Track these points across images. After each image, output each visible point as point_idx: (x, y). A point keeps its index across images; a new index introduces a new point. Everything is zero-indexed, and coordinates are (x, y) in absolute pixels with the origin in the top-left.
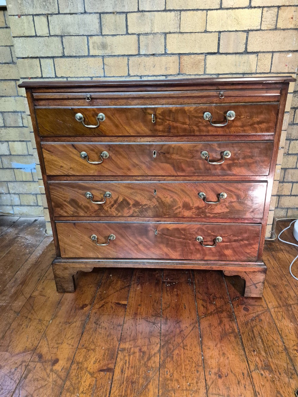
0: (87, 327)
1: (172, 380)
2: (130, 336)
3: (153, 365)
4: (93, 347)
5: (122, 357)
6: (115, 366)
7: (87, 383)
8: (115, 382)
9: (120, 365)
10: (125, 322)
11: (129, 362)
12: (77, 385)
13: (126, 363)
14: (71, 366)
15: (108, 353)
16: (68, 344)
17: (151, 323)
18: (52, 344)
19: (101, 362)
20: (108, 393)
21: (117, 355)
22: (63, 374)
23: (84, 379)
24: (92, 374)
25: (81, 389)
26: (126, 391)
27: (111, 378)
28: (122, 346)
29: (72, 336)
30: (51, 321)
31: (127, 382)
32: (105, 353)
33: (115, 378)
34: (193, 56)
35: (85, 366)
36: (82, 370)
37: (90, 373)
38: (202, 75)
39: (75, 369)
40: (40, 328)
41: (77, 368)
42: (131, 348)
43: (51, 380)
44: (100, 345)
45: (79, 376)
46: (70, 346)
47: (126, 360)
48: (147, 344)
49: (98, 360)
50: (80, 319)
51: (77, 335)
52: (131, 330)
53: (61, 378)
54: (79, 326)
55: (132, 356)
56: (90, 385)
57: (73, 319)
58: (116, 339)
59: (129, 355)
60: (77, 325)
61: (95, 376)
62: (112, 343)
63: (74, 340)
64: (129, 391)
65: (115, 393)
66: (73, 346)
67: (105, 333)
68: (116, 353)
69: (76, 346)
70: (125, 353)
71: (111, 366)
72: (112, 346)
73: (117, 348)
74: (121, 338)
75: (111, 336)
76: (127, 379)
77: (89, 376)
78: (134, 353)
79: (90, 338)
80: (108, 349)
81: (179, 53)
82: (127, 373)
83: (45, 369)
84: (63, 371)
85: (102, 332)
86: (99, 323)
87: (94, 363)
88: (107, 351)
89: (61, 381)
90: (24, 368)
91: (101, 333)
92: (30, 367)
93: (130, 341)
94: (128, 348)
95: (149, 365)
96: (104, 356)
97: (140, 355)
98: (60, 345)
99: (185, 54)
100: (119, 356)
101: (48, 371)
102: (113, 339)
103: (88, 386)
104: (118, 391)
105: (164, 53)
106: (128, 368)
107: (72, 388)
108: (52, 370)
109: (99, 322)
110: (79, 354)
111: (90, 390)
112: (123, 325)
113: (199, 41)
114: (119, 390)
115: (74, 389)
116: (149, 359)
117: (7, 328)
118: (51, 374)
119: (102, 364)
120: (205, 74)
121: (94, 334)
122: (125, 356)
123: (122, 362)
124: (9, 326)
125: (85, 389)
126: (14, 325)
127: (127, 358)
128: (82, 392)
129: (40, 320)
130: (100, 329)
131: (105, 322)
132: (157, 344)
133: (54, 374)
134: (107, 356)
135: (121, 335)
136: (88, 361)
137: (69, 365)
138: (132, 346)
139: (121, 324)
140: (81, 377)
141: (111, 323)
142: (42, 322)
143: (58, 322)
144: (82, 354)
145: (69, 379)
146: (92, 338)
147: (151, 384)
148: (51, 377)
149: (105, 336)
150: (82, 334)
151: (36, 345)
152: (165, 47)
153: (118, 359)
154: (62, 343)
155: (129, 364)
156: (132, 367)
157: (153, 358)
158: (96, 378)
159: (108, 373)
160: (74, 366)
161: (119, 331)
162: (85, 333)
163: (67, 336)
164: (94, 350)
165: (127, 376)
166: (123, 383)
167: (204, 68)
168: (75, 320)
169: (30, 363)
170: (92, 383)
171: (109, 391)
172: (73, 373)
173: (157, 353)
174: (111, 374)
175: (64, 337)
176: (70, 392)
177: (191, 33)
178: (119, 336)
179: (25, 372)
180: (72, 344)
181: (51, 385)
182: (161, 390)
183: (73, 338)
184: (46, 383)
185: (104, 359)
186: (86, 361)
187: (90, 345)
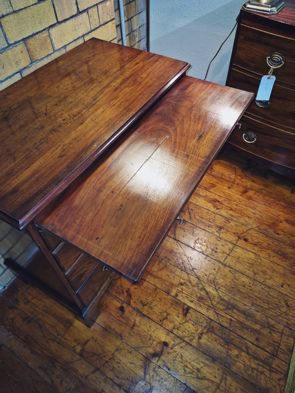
0: (145, 313)
1: (208, 277)
2: (168, 286)
3: (196, 282)
4: (165, 314)
5: (182, 298)
6: (186, 305)
7: (191, 326)
8: (197, 309)
9: (187, 301)
10: (155, 285)
11: (187, 295)
12: (190, 334)
13: (187, 297)
14: (174, 334)
15: (175, 306)
16: (154, 332)
17: (165, 268)
18: (148, 344)
19: (179, 312)
20: (203, 316)
21: (179, 300)
22: (178, 341)
23: (187, 328)
24: (187, 321)
25: (194, 331)
26: (205, 304)
27: (193, 310)
28: (173, 294)
29: (149, 327)
30: (123, 340)
31: (200, 302)
32: (175, 308)
33: (194, 307)
34: (37, 36)
35: (178, 324)
36: (181, 327)
37: (185, 323)
38: (52, 53)
39: (177, 332)
40: (126, 351)
41: (177, 330)
42: (178, 289)
43: (179, 351)
44: (166, 309)
45: (184, 330)
46: (157, 330)
47: (185, 296)
48: (179, 278)
49: (177, 314)
50: (134, 317)
51: (149, 322)
52: (163, 284)
53: (180, 343)
54: (141, 319)
55: (184, 291)
56: (193, 325)
57: (131, 321)
58: (166, 297)
59: (183, 293)
60: (139, 320)
61: (188, 320)
62: (168, 300)
63: (152, 327)
64: (206, 303)
65: (205, 311)
66: (157, 328)
67: (157, 302)
68: (177, 301)
69: (158, 326)
70: (179, 294)
71: (186, 307)
72: (170, 301)
73: (173, 298)
74: (166, 293)
75: (161, 299)
76: (198, 301)
77: (187, 324)
78: (182, 289)
79: (156, 314)
80: (172, 304)
81: (22, 38)
82: (195, 299)
83: (169, 353)
84: (175, 340)
85: (156, 303)
86: (146, 303)
87: (179, 317)
88: (173, 306)
89: (183, 343)
90: (160, 370)
91: (156, 305)
92: (161, 365)
93: (172, 288)
94: (177, 291)
95: (195, 284)
96: (176, 309)
97: (185, 286)
98: (152, 338)
99: (29, 37)
100: (180, 299)
101: (171, 351)
102: (165, 298)
103: (193, 326)
104: (204, 310)
105: (7, 45)
106: (191, 297)
107: (191, 337)
108: (172, 348)
109: (144, 302)
110: (167, 326)
111: (196, 326)
112: (156, 287)
113: (37, 16)
114: (203, 308)
115: (191, 336)
116: (190, 282)
117: (111, 382)
118: (174, 350)
119: (181, 312)
120: (54, 51)
121: (154, 310)
122: (182, 296)
123: (186, 300)
124: (108, 380)
125: (194, 329)
126: (110, 374)
127: (184, 295)
128: (196, 331)
129: (117, 350)
130: (152, 304)
131: (147, 299)
132: (182, 272)
133: (175, 347)
134: (177, 307)
135: (165, 292)
136: (175, 321)
137: (172, 335)
138: (177, 288)
139: (155, 288)
140: (185, 329)
141: (151, 294)
142: (120, 348)
143: (127, 335)
144: (168, 324)
145: (183, 338)
146: (157, 312)
147: (206, 289)
148: (176, 350)
149: (160, 302)
150: (150, 319)
151: (142, 357)
152: (6, 38)
153: (182, 301)
154: (151, 336)
155: (189, 295)
156: (192, 295)
157: (190, 280)
158: (190, 320)
159: (190, 311)
160: (175, 331)
161: (160, 291)
162: (150, 316)
163: (146, 330)
164: (168, 314)
165: (197, 300)
166: (200, 304)
167: (51, 46)
168: (133, 321)
169: (158, 364)
170: (192, 324)
171: (201, 314)
172: (180, 333)
173: (188, 276)
174: (191, 309)
175: (146, 333)
176: (193, 339)
177: (25, 8)
178: (164, 293)
179: (164, 369)
180: (155, 329)
181: (183, 351)
182: (212, 286)
183: (150, 327)
184: (180, 355)
185: (178, 310)
186: (174, 322)
187: (163, 315)
